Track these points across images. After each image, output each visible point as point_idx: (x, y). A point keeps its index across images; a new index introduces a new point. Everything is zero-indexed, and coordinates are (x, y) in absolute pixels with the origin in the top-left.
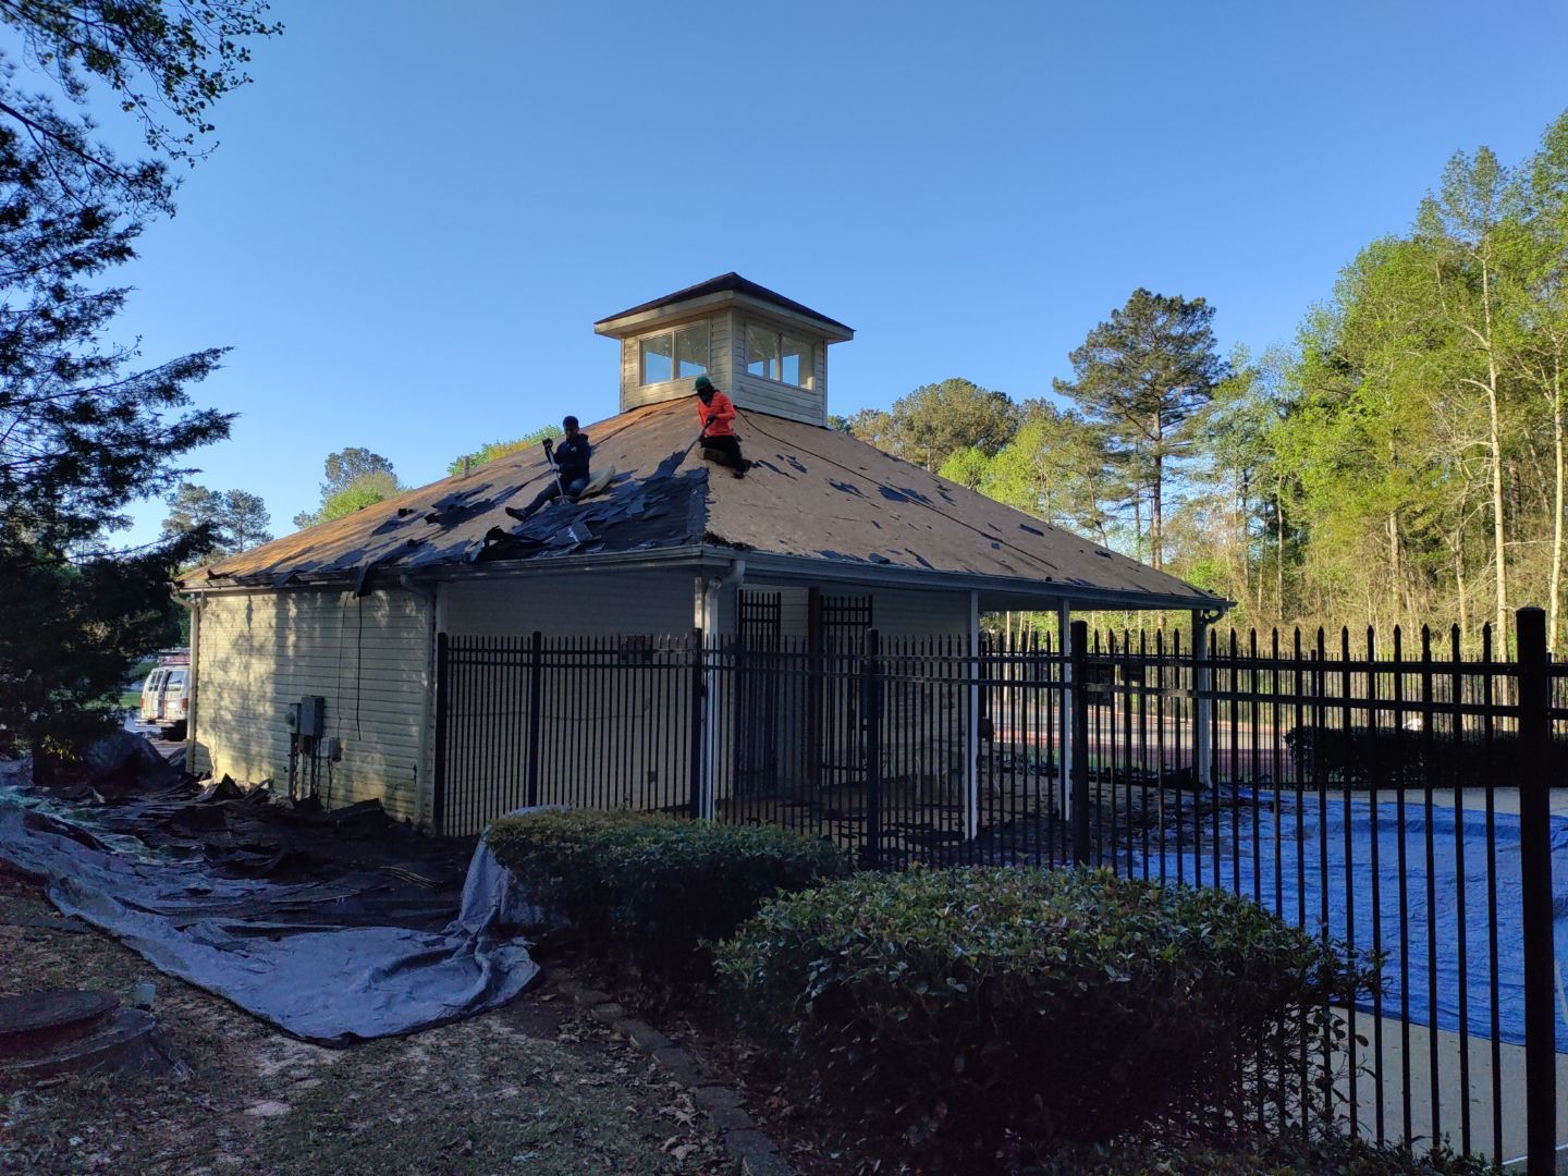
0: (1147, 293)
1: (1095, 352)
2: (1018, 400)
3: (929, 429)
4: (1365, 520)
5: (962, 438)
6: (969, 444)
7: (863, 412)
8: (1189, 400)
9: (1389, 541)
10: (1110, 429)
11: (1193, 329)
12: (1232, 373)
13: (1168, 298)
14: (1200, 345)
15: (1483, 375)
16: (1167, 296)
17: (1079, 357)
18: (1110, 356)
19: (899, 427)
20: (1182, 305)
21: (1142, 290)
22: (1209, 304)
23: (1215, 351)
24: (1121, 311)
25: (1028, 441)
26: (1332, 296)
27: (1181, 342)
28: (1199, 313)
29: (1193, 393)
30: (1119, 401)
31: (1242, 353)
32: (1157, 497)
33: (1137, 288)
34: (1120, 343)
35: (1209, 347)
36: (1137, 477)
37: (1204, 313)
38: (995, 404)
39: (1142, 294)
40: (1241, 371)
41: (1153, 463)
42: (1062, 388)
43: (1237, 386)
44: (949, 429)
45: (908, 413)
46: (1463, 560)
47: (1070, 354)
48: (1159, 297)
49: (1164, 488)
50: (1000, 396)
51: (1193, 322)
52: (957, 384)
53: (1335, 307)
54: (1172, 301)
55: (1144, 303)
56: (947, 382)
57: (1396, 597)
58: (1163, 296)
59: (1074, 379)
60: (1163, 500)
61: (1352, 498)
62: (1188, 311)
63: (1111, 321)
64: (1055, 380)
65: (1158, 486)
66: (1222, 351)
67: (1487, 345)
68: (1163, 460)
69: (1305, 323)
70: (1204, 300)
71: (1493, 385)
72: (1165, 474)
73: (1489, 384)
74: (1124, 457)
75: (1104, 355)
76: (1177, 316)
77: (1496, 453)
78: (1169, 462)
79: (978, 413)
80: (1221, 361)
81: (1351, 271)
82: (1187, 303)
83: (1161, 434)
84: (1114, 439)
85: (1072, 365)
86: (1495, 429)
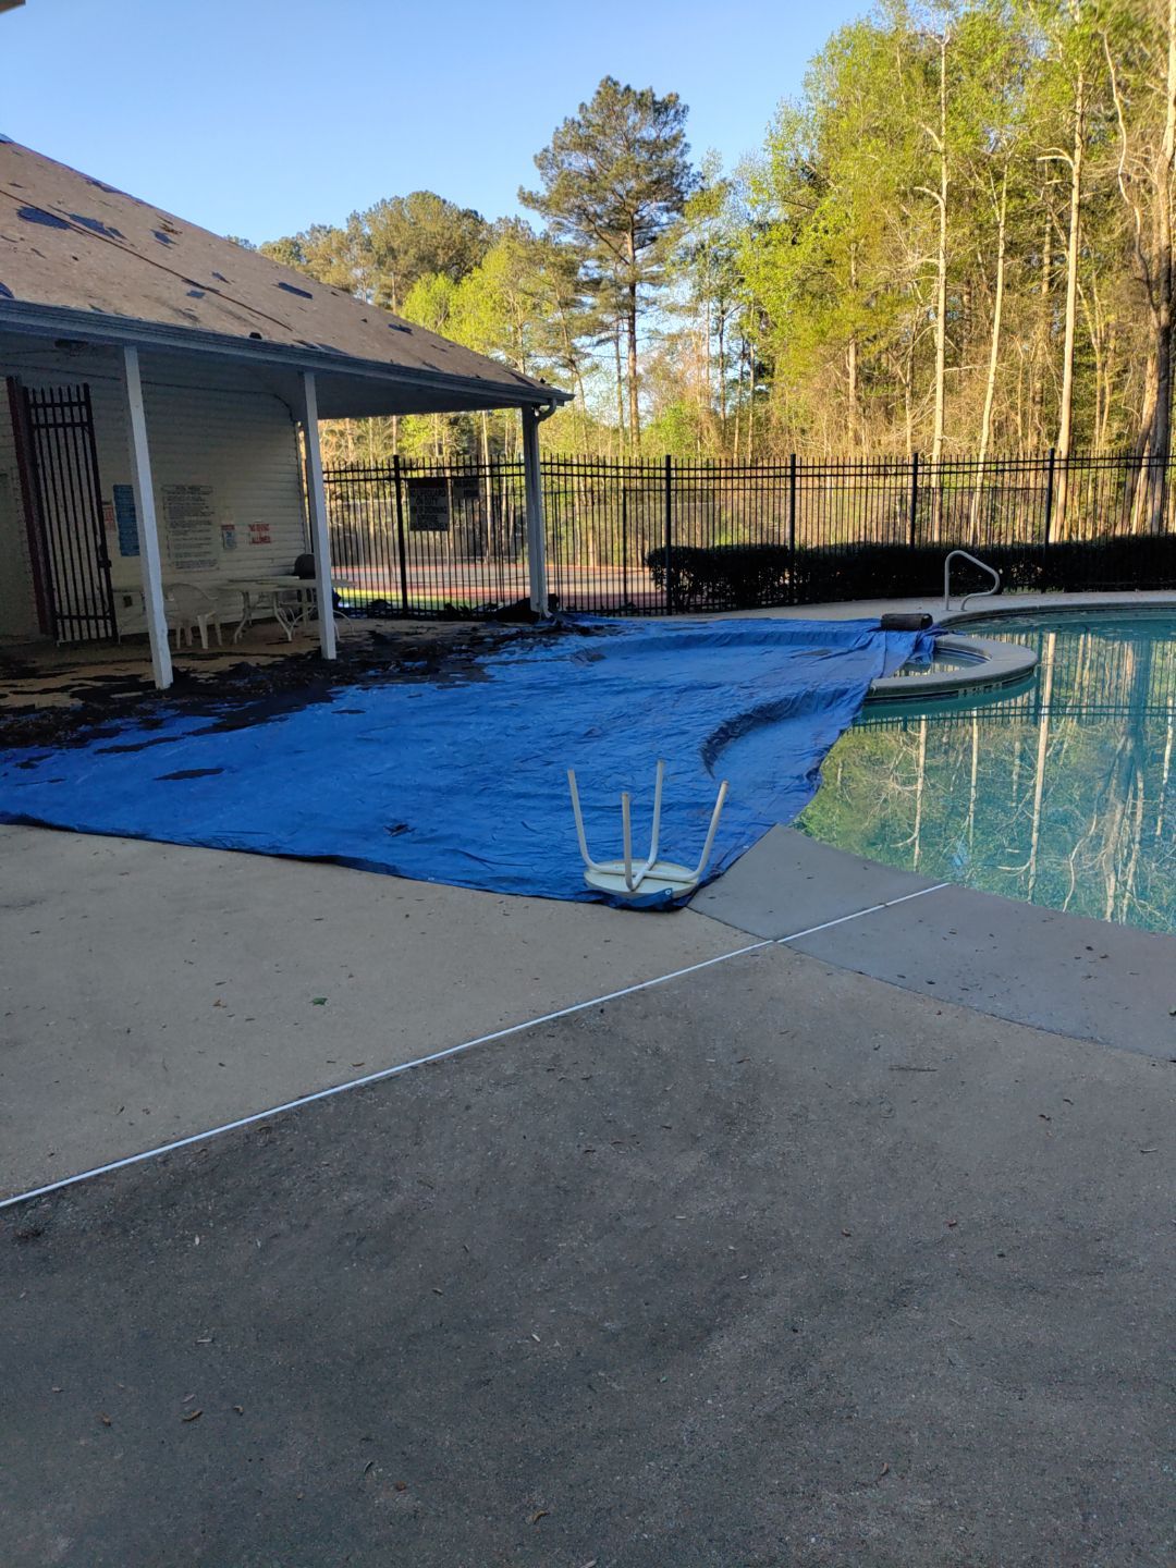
0: (616, 84)
1: (562, 156)
2: (490, 219)
3: (391, 250)
4: (821, 349)
5: (428, 262)
6: (435, 270)
7: (313, 228)
8: (664, 219)
9: (846, 373)
10: (582, 252)
11: (666, 133)
12: (704, 186)
13: (638, 92)
14: (673, 152)
15: (935, 181)
16: (638, 88)
17: (543, 161)
18: (580, 162)
19: (356, 250)
20: (655, 103)
21: (609, 78)
22: (682, 101)
23: (688, 159)
24: (589, 104)
25: (495, 265)
26: (800, 92)
27: (656, 147)
28: (672, 112)
29: (668, 210)
30: (591, 218)
31: (714, 162)
32: (632, 332)
33: (603, 77)
34: (587, 145)
35: (682, 154)
36: (608, 307)
37: (677, 112)
38: (467, 224)
39: (610, 84)
40: (713, 183)
41: (626, 290)
42: (528, 199)
43: (710, 204)
44: (412, 251)
45: (367, 231)
46: (912, 391)
47: (535, 157)
48: (628, 88)
49: (641, 323)
50: (471, 215)
51: (666, 123)
52: (423, 197)
53: (805, 104)
54: (642, 95)
55: (613, 96)
56: (412, 195)
57: (851, 434)
58: (633, 88)
59: (540, 188)
60: (638, 335)
61: (809, 324)
62: (662, 109)
63: (578, 117)
64: (521, 188)
65: (632, 319)
66: (695, 159)
67: (941, 146)
68: (638, 288)
69: (774, 123)
70: (677, 97)
71: (944, 195)
72: (640, 306)
73: (939, 193)
74: (595, 284)
75: (572, 159)
76: (651, 116)
77: (942, 271)
78: (644, 290)
79: (447, 235)
80: (693, 170)
81: (819, 61)
82: (659, 98)
83: (634, 257)
84: (588, 263)
85: (539, 172)
86: (943, 244)
